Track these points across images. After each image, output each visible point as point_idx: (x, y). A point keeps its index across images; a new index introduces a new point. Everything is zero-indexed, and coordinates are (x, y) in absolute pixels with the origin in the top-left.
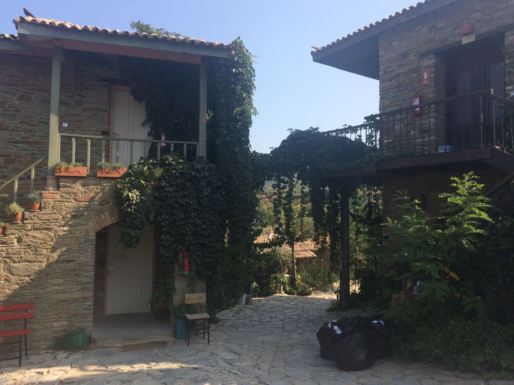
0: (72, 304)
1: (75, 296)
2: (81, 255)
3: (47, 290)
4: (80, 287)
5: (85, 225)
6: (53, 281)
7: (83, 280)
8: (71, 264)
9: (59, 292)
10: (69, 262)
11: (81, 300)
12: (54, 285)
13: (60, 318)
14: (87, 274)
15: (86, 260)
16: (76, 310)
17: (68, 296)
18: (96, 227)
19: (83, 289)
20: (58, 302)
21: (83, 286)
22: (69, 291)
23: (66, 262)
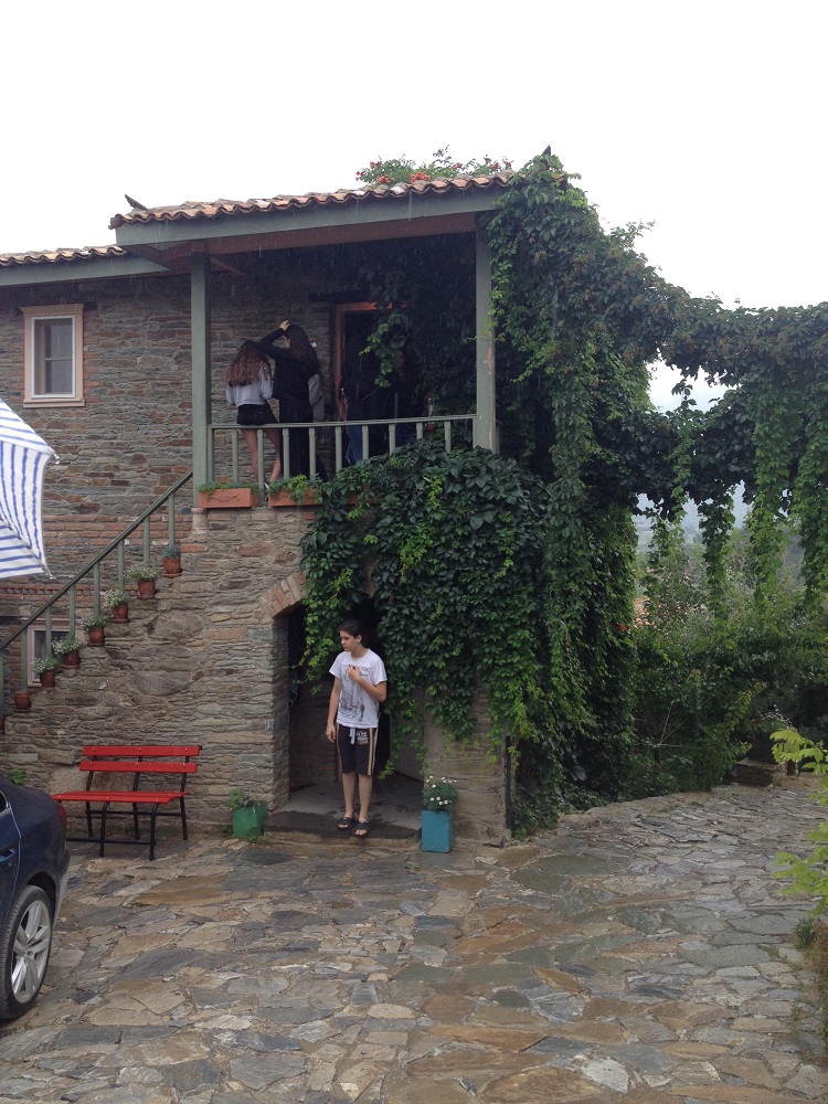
0: (238, 753)
1: (243, 740)
2: (250, 661)
3: (195, 723)
4: (249, 722)
5: (253, 602)
6: (205, 708)
7: (255, 709)
8: (234, 678)
9: (217, 729)
10: (230, 672)
11: (253, 748)
12: (208, 715)
13: (218, 778)
14: (260, 698)
15: (257, 671)
16: (246, 766)
17: (231, 737)
18: (272, 607)
19: (255, 728)
20: (214, 748)
21: (255, 720)
22: (231, 728)
23: (225, 673)
